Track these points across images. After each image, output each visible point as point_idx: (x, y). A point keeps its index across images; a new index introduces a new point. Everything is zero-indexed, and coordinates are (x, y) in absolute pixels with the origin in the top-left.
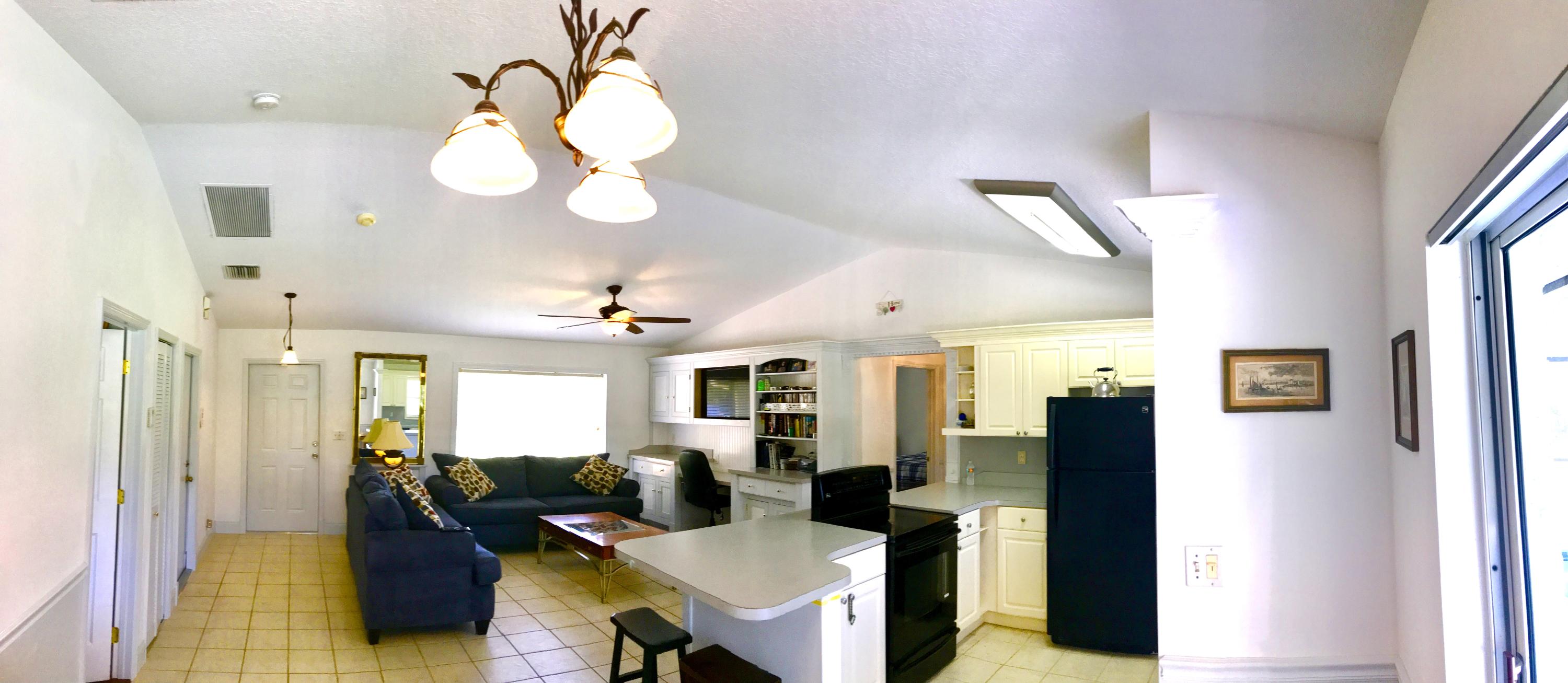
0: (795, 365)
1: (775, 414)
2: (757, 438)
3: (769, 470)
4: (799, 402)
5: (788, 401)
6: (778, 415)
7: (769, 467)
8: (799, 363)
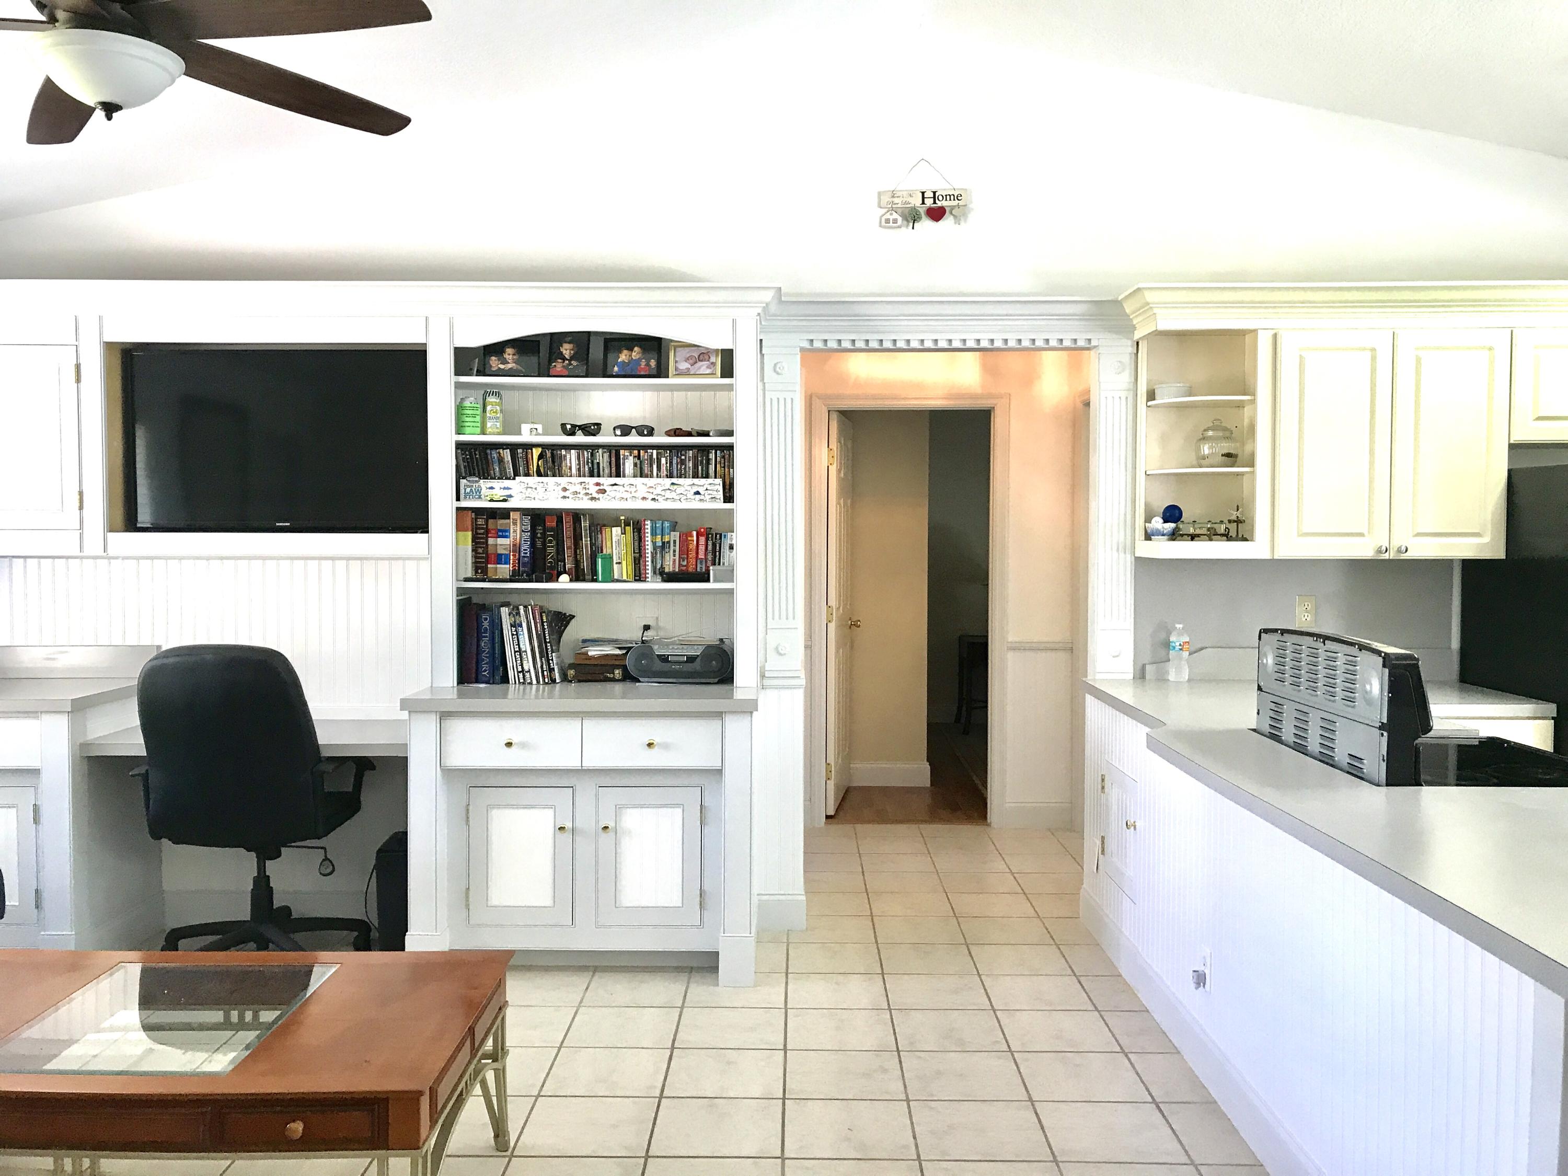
0: (624, 357)
1: (525, 512)
2: (460, 591)
3: (508, 689)
4: (618, 475)
5: (574, 471)
6: (537, 517)
7: (505, 680)
8: (636, 349)
